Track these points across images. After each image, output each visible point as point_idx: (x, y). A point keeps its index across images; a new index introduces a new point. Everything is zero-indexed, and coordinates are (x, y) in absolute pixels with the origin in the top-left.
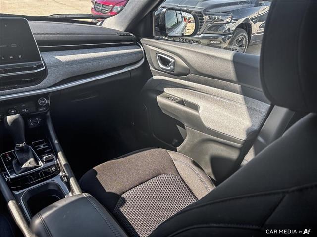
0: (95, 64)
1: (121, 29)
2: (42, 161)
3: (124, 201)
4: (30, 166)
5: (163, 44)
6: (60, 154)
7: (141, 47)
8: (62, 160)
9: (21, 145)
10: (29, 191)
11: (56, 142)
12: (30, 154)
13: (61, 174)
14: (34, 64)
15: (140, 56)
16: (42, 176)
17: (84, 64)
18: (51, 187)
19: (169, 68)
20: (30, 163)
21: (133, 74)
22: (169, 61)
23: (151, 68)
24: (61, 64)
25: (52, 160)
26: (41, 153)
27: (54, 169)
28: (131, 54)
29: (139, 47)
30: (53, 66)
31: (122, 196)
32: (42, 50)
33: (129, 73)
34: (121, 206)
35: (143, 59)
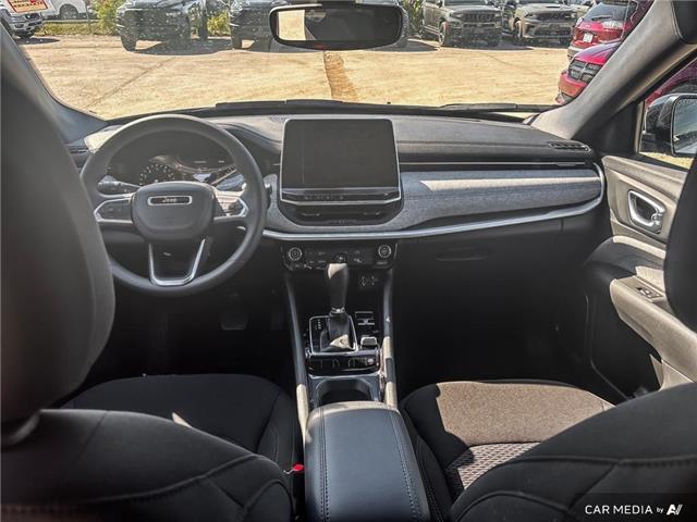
0: (489, 198)
1: (564, 134)
2: (359, 343)
3: (471, 460)
4: (341, 345)
5: (647, 172)
6: (387, 341)
7: (601, 173)
8: (386, 351)
9: (338, 311)
10: (329, 382)
11: (388, 320)
12: (347, 327)
13: (379, 372)
14: (387, 190)
15: (593, 191)
16: (352, 367)
17: (468, 198)
18: (359, 388)
19: (651, 224)
20: (342, 341)
21: (568, 226)
22: (653, 210)
23: (613, 219)
24: (429, 193)
25: (373, 347)
26: (361, 331)
27: (371, 360)
28: (572, 185)
29: (594, 173)
30: (414, 197)
31: (472, 449)
32: (404, 169)
33: (560, 222)
34: (463, 464)
35: (599, 200)
